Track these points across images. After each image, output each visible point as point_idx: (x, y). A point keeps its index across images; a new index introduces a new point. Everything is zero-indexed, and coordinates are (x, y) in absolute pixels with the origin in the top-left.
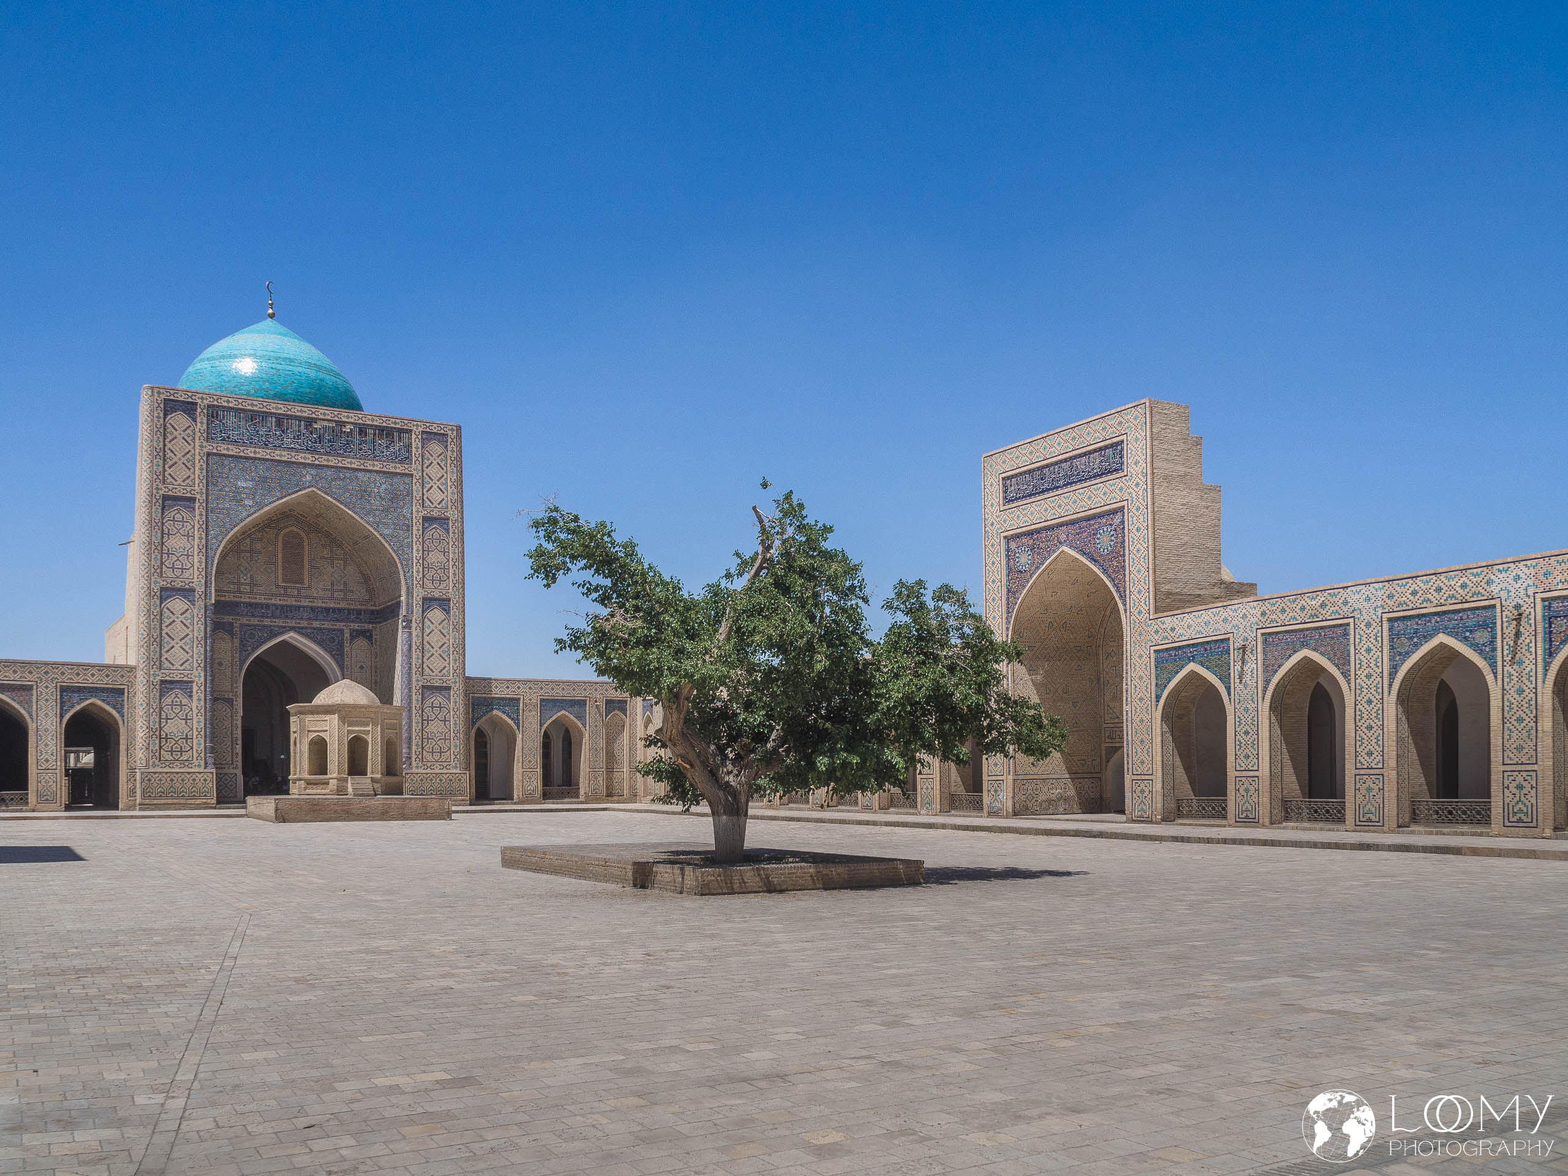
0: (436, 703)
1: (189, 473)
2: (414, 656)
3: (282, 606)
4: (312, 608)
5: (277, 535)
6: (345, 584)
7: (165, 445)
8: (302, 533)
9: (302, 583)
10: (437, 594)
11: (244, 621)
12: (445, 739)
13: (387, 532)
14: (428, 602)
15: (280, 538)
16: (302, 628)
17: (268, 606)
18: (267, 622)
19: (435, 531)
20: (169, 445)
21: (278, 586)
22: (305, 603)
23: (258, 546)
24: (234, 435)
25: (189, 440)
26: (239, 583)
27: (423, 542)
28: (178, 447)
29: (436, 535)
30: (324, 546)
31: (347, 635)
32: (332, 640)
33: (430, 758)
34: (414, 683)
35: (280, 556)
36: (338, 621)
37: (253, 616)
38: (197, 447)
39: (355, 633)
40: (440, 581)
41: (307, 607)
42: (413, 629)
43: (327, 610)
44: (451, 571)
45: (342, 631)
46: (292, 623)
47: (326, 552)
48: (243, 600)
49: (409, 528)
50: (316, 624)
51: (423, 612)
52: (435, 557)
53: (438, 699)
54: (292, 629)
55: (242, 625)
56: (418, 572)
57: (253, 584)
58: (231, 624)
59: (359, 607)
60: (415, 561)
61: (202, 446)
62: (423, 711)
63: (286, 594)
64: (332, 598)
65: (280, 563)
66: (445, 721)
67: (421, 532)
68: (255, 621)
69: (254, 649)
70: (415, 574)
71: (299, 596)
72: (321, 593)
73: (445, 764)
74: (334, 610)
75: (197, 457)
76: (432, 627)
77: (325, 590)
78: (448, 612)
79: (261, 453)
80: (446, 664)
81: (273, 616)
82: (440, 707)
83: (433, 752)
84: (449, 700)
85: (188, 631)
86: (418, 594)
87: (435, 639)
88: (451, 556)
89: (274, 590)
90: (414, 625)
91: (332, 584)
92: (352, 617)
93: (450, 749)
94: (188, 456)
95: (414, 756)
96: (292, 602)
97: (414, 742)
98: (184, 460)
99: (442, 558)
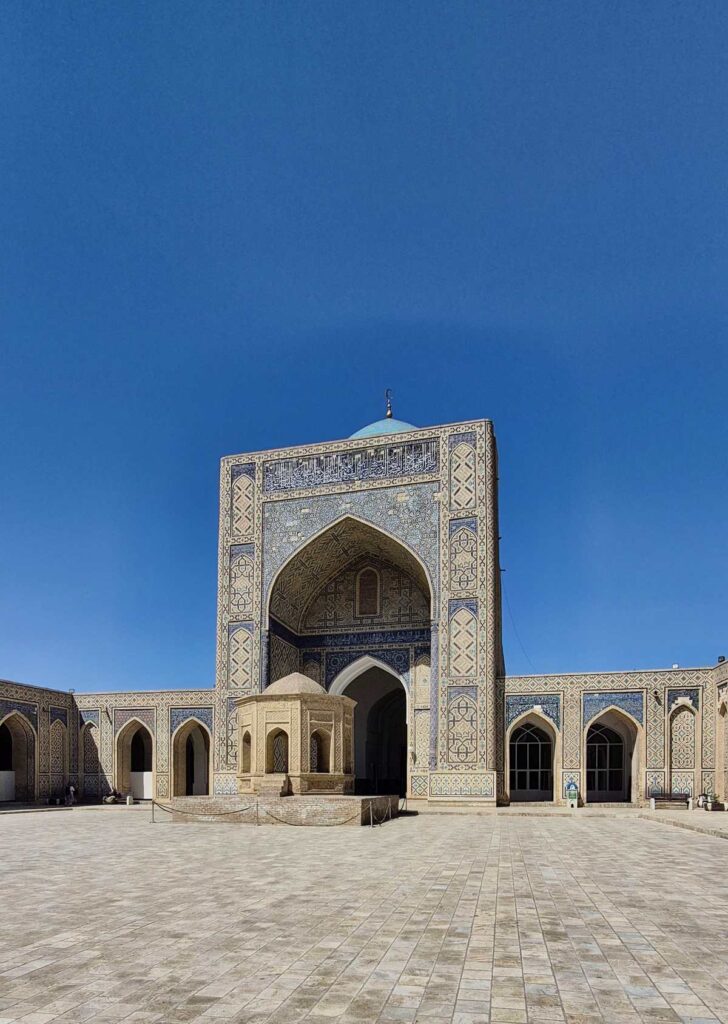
0: (463, 704)
1: (250, 524)
2: (441, 658)
3: (358, 634)
4: (383, 633)
5: (355, 576)
6: (411, 609)
7: (232, 504)
8: (375, 570)
9: (375, 613)
10: (463, 595)
11: (329, 650)
12: (472, 739)
13: (414, 542)
14: (454, 606)
15: (358, 577)
16: (376, 651)
17: (347, 635)
18: (347, 649)
19: (463, 533)
20: (236, 504)
21: (355, 618)
22: (377, 629)
23: (341, 588)
24: (284, 483)
25: (250, 496)
26: (326, 620)
27: (451, 545)
28: (242, 503)
29: (464, 537)
30: (393, 579)
31: (412, 653)
32: (399, 659)
33: (455, 759)
34: (440, 685)
35: (358, 593)
36: (404, 641)
37: (336, 645)
38: (256, 502)
39: (419, 651)
40: (468, 581)
41: (378, 632)
42: (440, 632)
43: (395, 633)
44: (480, 569)
45: (407, 650)
46: (366, 648)
47: (394, 584)
48: (328, 633)
49: (436, 534)
50: (386, 646)
51: (450, 614)
52: (464, 558)
53: (466, 700)
54: (367, 653)
55: (327, 654)
56: (445, 576)
57: (336, 619)
58: (319, 654)
59: (423, 627)
60: (442, 565)
61: (259, 499)
62: (449, 712)
63: (361, 624)
64: (399, 622)
65: (358, 597)
66: (472, 721)
67: (447, 536)
68: (337, 649)
69: (337, 673)
70: (442, 578)
71: (372, 624)
72: (391, 619)
73: (470, 765)
74: (401, 632)
75: (256, 508)
76: (459, 628)
77: (392, 616)
78: (476, 612)
79: (305, 494)
80: (473, 663)
81: (352, 644)
82: (467, 708)
83: (458, 753)
84: (476, 699)
85: (248, 656)
86: (445, 596)
87: (463, 640)
88: (479, 553)
89: (353, 622)
90: (440, 628)
91: (400, 610)
92: (417, 637)
93: (476, 749)
94: (250, 509)
95: (440, 757)
96: (366, 630)
97: (440, 743)
98: (246, 514)
99: (469, 558)
